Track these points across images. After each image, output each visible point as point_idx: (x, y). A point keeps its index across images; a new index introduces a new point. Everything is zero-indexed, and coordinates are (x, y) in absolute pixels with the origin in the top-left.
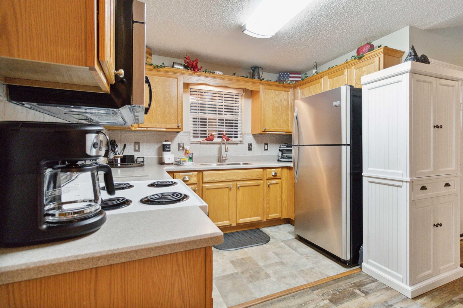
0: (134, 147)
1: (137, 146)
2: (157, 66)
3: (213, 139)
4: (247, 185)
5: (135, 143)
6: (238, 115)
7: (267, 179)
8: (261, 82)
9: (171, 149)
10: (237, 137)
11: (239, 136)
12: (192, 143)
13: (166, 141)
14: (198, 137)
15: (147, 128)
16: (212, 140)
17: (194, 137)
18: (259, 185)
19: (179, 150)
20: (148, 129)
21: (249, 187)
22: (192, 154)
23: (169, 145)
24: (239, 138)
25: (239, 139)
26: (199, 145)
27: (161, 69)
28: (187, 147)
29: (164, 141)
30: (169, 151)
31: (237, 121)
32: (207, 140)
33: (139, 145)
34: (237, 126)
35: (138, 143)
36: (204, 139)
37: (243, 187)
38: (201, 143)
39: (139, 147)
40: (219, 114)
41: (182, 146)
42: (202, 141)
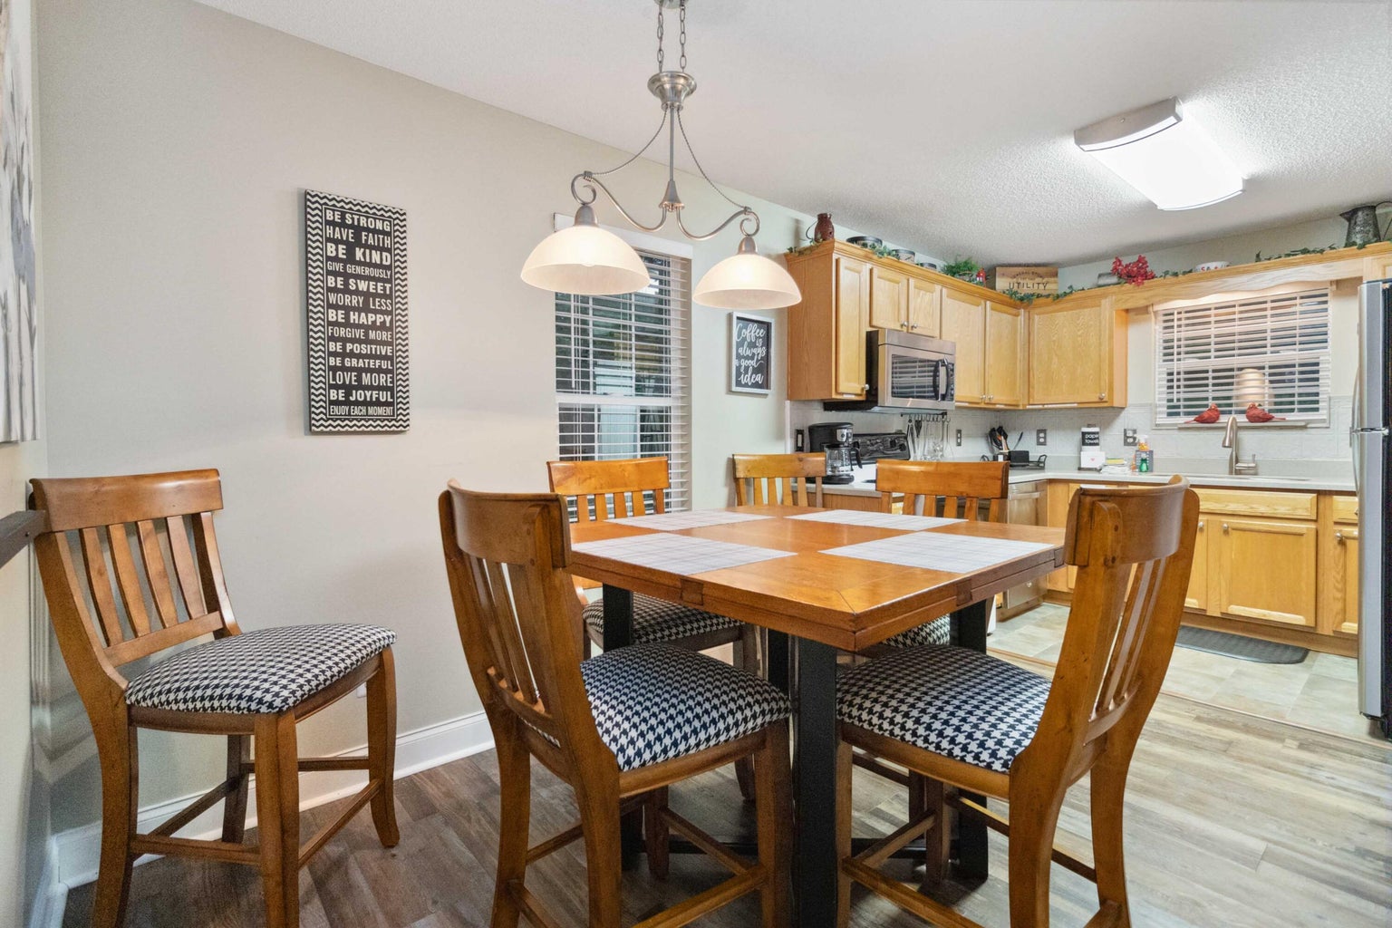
0: (1038, 438)
1: (1042, 435)
2: (1058, 297)
3: (1218, 418)
4: (1257, 528)
5: (1039, 431)
6: (1326, 348)
7: (1336, 523)
8: (1363, 250)
9: (1102, 442)
10: (1317, 410)
11: (1321, 405)
12: (1158, 427)
13: (1089, 426)
14: (1178, 414)
15: (1044, 405)
16: (1213, 420)
17: (1170, 414)
18: (1302, 535)
19: (1126, 443)
20: (1046, 406)
21: (1264, 535)
22: (1151, 452)
23: (1097, 433)
24: (1321, 411)
25: (1323, 414)
26: (1176, 432)
27: (1067, 298)
28: (1141, 438)
29: (1084, 426)
30: (1097, 444)
31: (1317, 364)
32: (1201, 420)
33: (1045, 434)
34: (1317, 379)
35: (1044, 431)
36: (1192, 418)
37: (1241, 532)
38: (1180, 429)
39: (1045, 438)
40: (1240, 355)
41: (1130, 434)
42: (1186, 423)
